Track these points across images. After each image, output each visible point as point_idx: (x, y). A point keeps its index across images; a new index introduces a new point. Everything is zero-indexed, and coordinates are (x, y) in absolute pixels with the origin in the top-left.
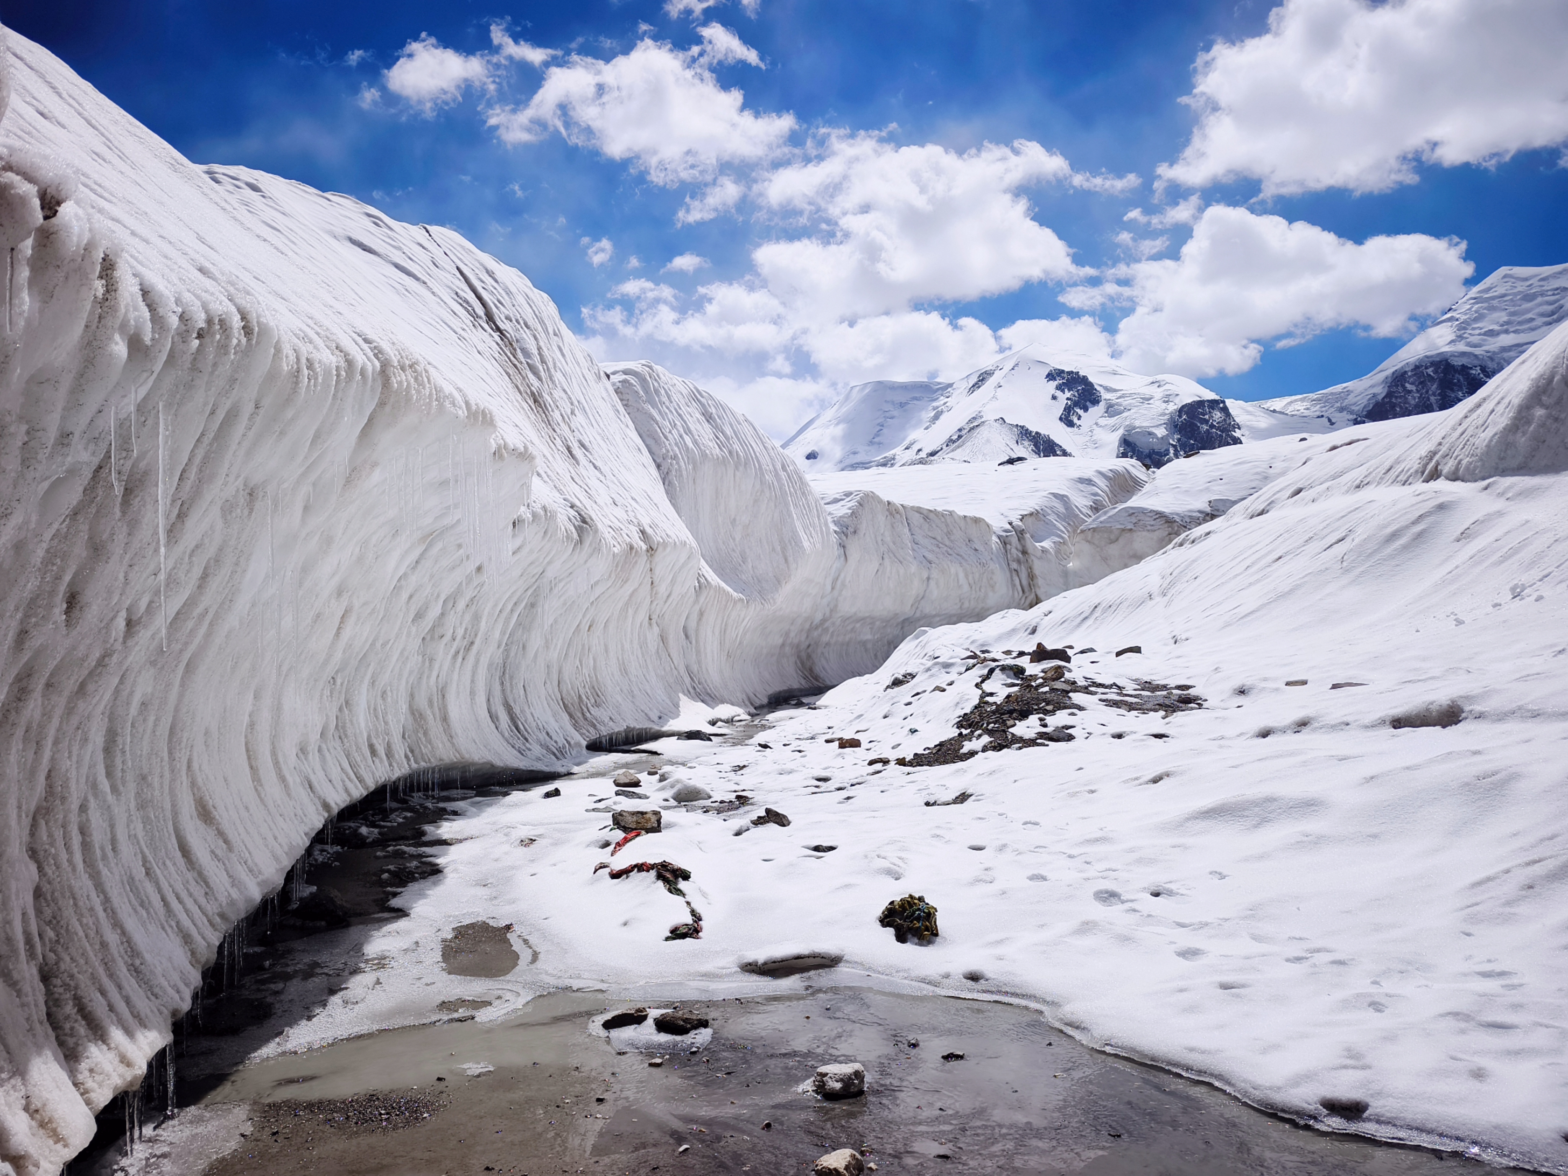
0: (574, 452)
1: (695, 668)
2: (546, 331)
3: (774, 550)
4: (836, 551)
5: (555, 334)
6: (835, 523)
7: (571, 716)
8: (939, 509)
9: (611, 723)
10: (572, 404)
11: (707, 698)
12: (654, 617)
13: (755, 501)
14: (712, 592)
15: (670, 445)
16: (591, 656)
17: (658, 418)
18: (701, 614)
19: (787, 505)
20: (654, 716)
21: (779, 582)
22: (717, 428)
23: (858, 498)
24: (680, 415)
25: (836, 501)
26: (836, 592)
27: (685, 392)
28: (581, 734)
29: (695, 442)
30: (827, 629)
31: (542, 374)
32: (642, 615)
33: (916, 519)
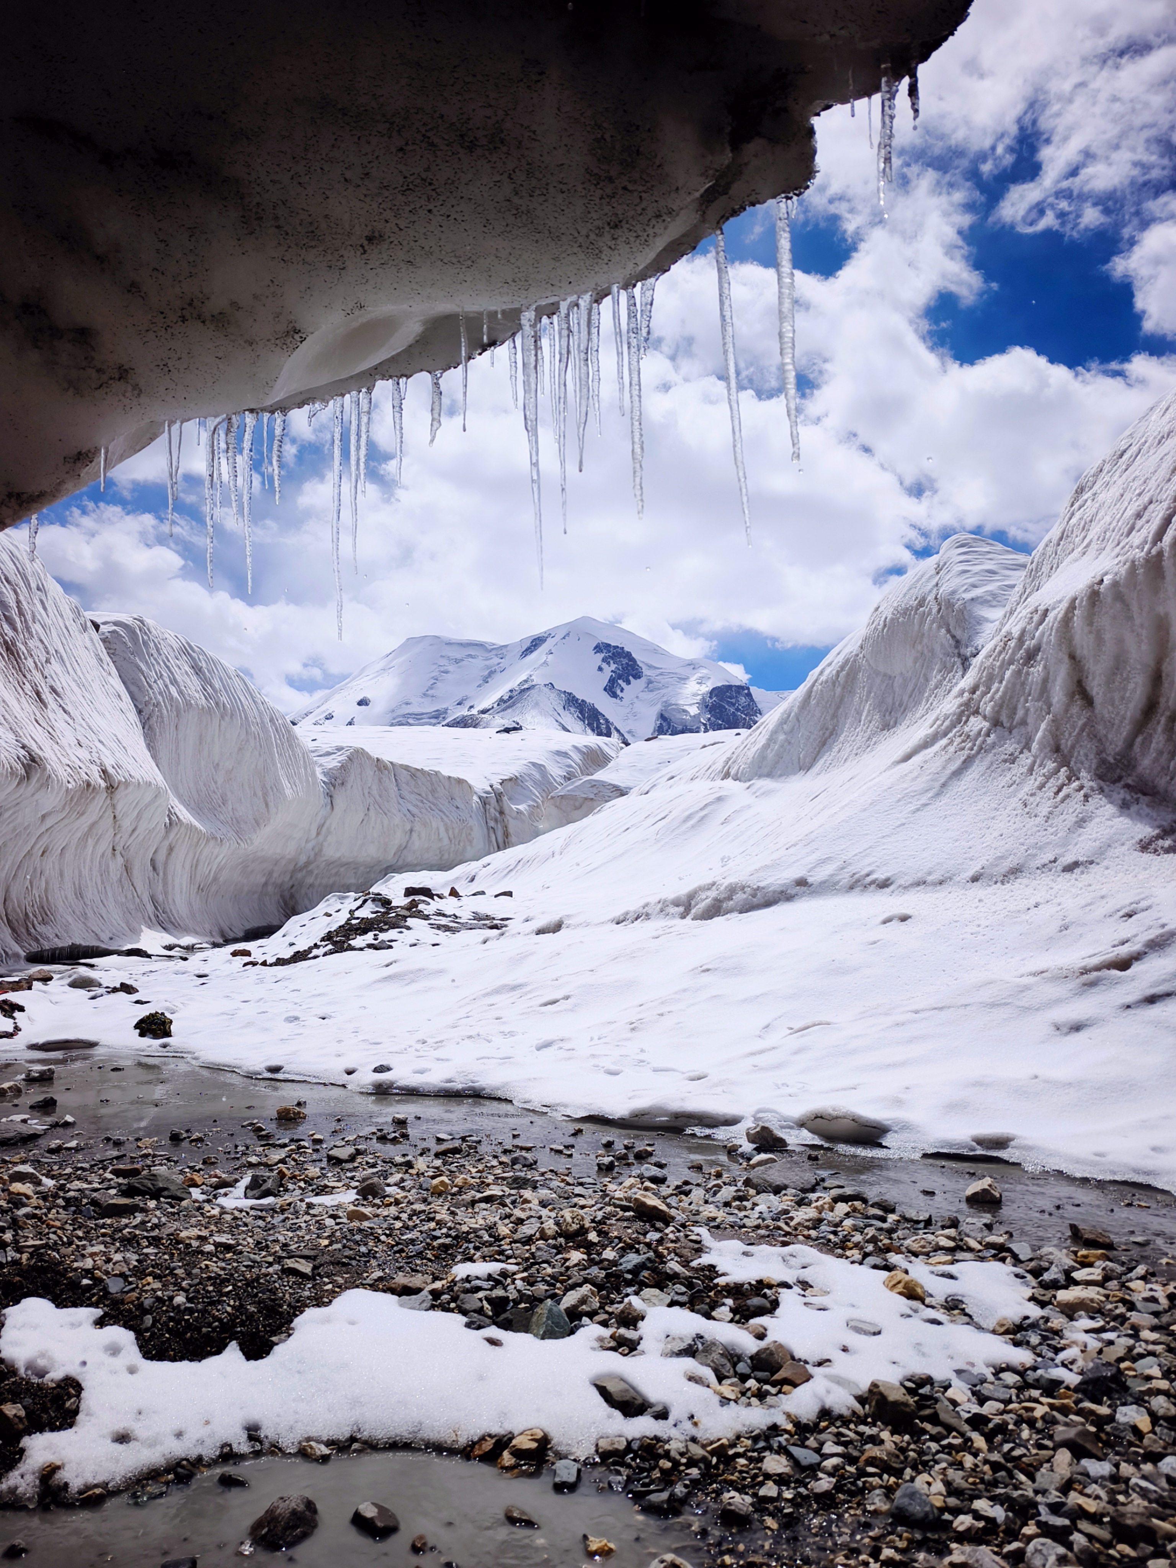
0: (44, 697)
1: (161, 898)
2: (28, 586)
3: (255, 794)
4: (324, 800)
5: (38, 589)
6: (325, 774)
7: (13, 930)
8: (426, 769)
9: (56, 940)
10: (48, 653)
11: (169, 926)
12: (119, 848)
13: (240, 749)
14: (183, 829)
15: (155, 693)
16: (43, 879)
17: (144, 668)
18: (171, 849)
19: (271, 754)
20: (105, 936)
21: (258, 824)
22: (206, 681)
23: (348, 753)
24: (168, 667)
25: (328, 754)
26: (321, 838)
27: (175, 646)
28: (22, 947)
29: (181, 692)
30: (311, 872)
31: (19, 625)
32: (104, 846)
33: (404, 776)
